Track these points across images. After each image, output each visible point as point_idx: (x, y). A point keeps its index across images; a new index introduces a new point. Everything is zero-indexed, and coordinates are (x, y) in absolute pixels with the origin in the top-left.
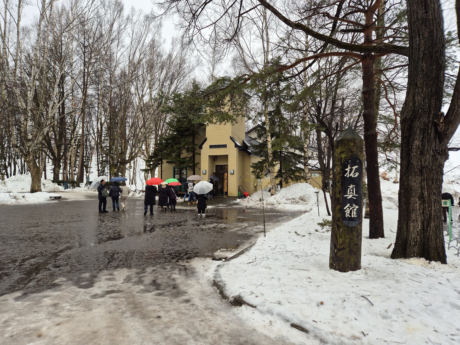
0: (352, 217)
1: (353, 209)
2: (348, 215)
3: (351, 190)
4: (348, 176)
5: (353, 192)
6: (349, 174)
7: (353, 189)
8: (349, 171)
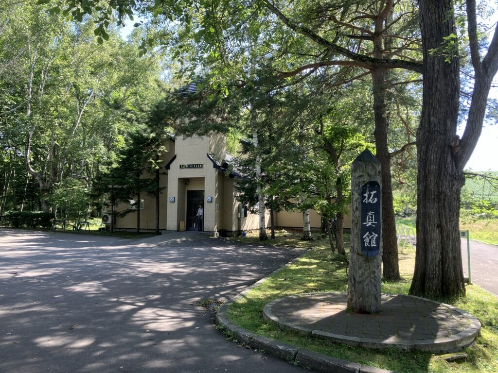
2: (367, 244)
5: (372, 219)
6: (368, 200)
7: (372, 216)
8: (367, 197)
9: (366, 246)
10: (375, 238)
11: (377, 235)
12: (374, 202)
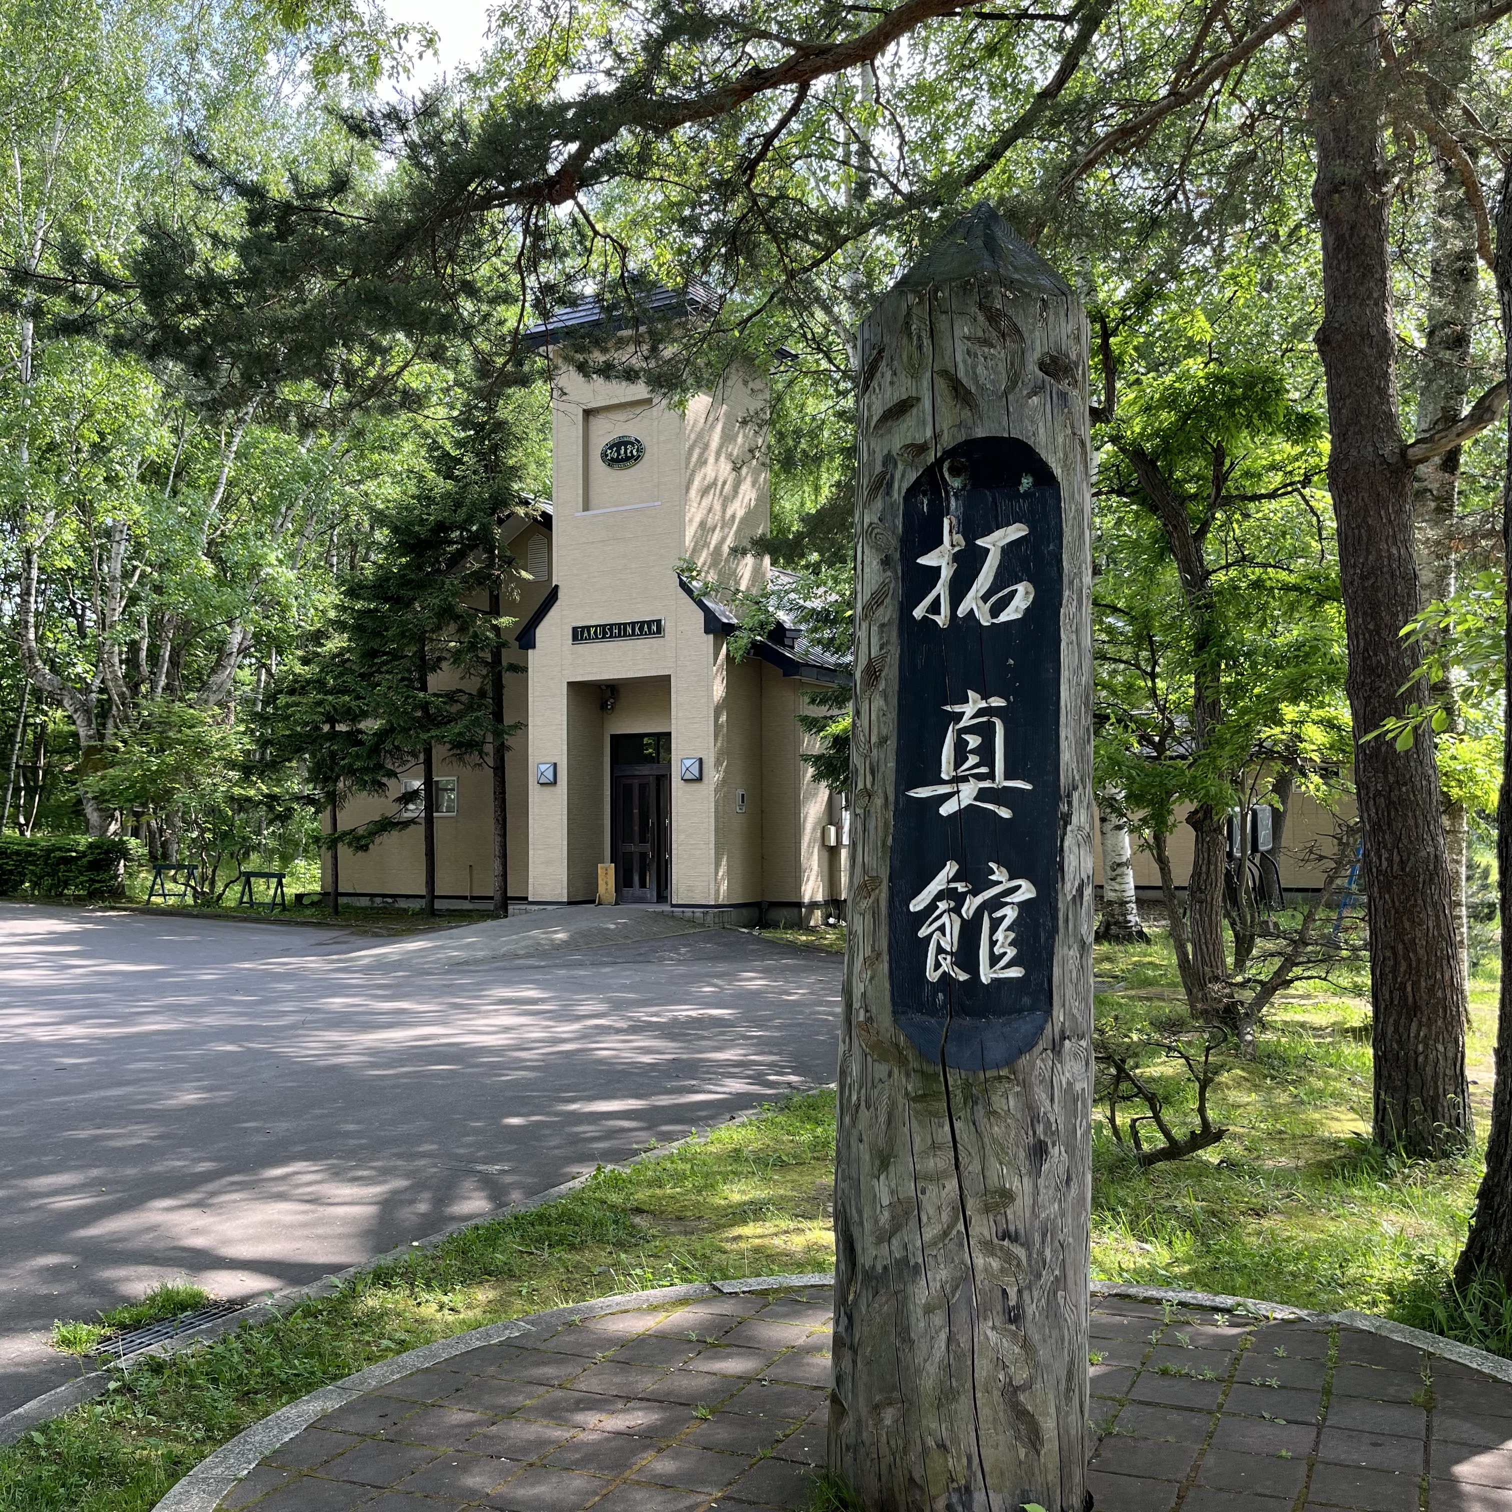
0: (986, 975)
1: (996, 903)
2: (946, 965)
3: (973, 741)
4: (942, 619)
5: (986, 753)
6: (955, 603)
7: (986, 731)
8: (946, 574)
9: (932, 976)
10: (1010, 914)
11: (1026, 891)
12: (1005, 617)
